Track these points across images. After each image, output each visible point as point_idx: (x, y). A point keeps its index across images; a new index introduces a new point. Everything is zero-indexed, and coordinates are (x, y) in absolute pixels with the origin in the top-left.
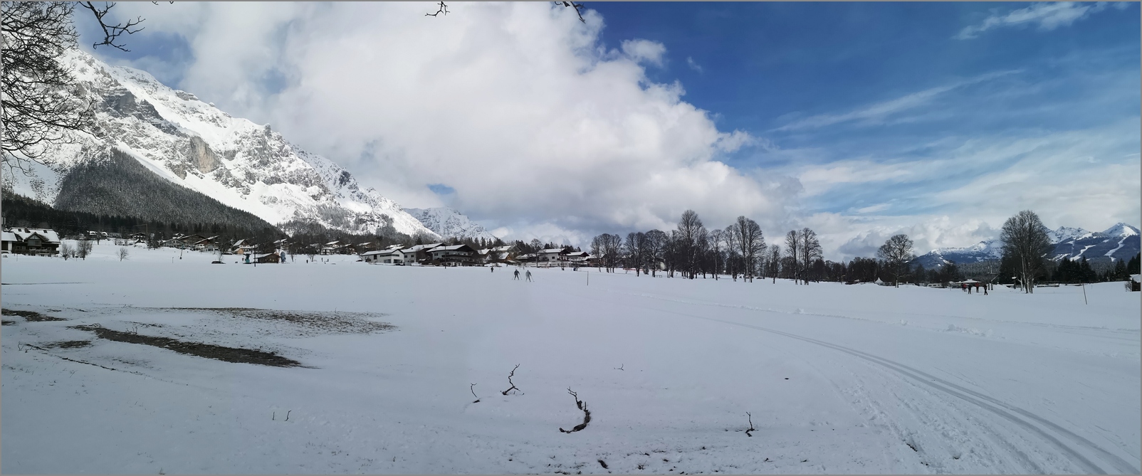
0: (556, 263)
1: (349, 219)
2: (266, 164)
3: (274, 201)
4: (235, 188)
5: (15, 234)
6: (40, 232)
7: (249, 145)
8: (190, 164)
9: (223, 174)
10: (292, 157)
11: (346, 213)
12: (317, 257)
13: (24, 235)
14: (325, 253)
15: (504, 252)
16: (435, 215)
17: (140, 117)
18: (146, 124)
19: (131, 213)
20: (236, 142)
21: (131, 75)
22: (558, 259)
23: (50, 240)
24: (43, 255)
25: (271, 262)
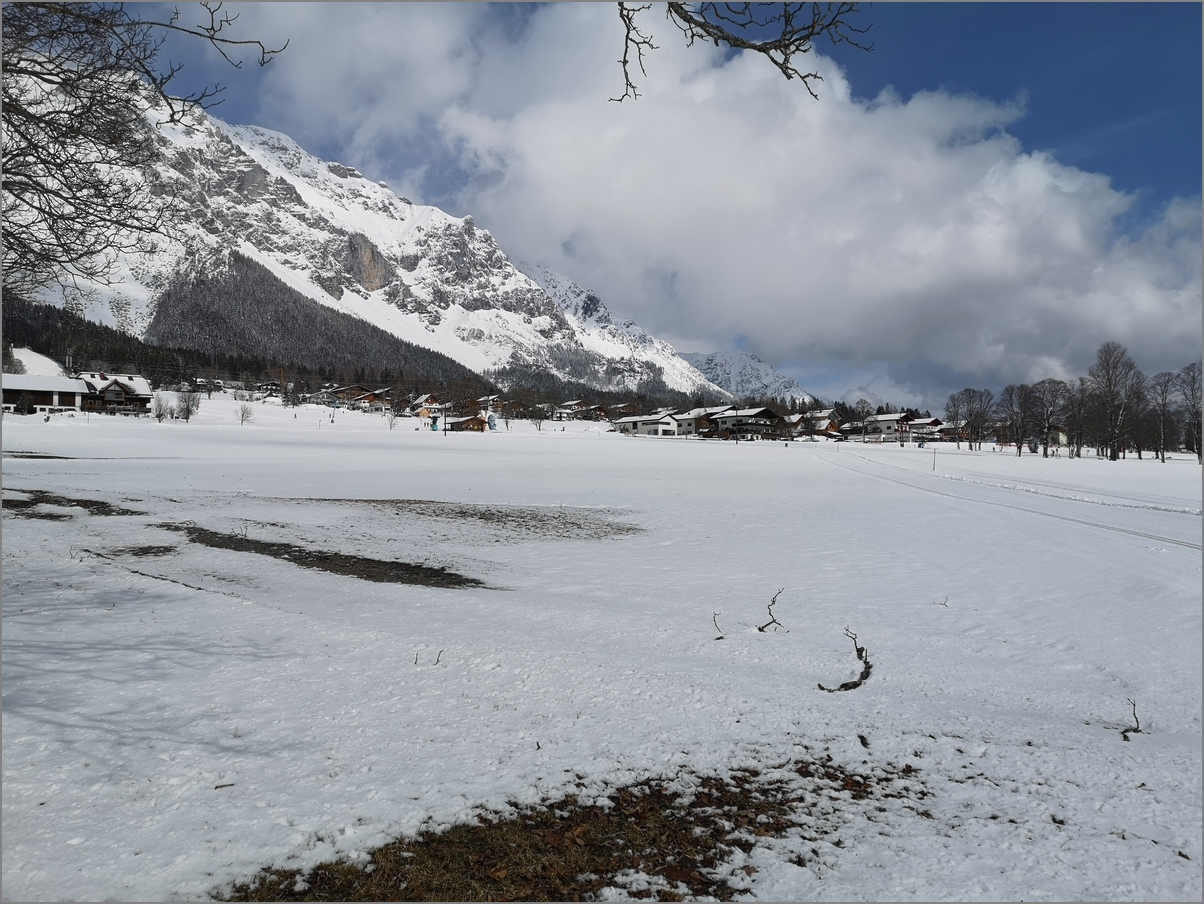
0: (893, 436)
1: (596, 367)
2: (466, 279)
3: (478, 335)
4: (416, 314)
5: (87, 383)
6: (123, 379)
7: (438, 248)
8: (348, 276)
9: (399, 292)
10: (509, 269)
11: (591, 358)
12: (545, 423)
13: (100, 384)
14: (560, 418)
15: (824, 418)
16: (723, 363)
17: (273, 203)
18: (281, 215)
19: (258, 352)
20: (419, 243)
21: (260, 139)
22: (896, 430)
23: (138, 392)
24: (128, 415)
25: (472, 429)
